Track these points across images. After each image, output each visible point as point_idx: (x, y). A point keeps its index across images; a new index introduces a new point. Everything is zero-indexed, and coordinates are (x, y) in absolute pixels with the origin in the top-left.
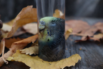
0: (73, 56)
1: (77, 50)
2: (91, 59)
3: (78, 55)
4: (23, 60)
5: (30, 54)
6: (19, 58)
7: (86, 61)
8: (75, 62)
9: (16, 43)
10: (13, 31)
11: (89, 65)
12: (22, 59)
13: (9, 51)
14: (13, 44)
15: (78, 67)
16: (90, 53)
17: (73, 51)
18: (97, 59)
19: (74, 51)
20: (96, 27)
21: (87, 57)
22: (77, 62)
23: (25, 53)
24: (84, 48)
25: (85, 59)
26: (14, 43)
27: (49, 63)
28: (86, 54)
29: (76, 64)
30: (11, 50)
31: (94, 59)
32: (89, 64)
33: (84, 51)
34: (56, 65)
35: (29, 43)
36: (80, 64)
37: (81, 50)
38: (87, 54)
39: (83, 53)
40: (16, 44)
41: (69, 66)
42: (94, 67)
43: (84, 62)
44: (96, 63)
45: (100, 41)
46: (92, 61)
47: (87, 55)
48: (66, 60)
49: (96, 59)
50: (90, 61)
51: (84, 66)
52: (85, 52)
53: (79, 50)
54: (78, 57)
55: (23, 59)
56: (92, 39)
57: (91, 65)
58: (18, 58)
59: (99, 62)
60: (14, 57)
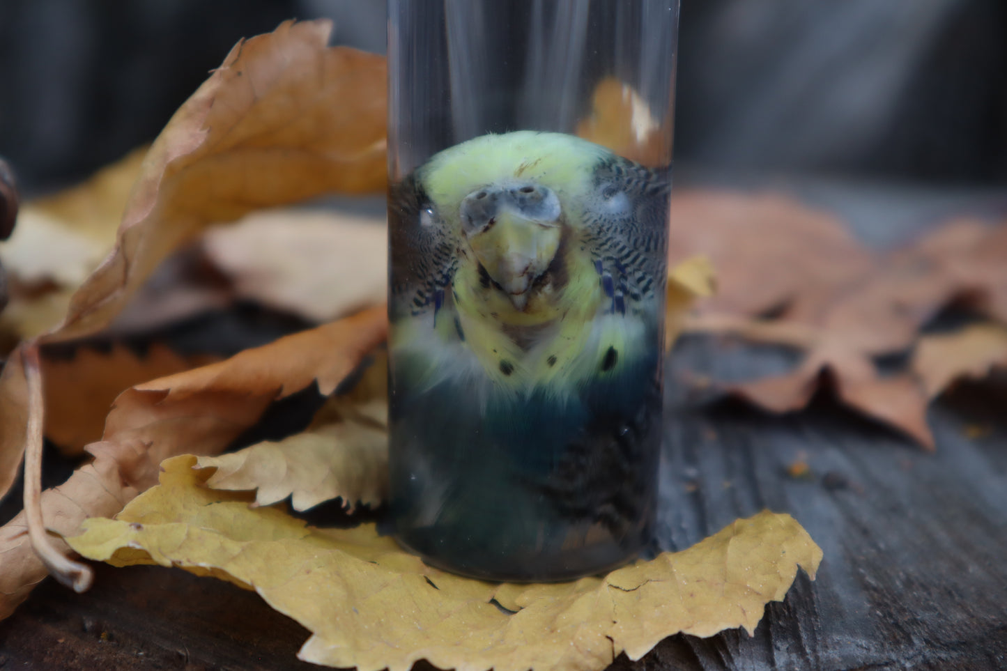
0: (737, 532)
1: (764, 473)
2: (911, 569)
3: (790, 528)
4: (234, 559)
6: (188, 535)
7: (867, 587)
8: (759, 587)
9: (158, 385)
10: (127, 266)
11: (903, 619)
12: (223, 549)
13: (86, 469)
14: (122, 399)
15: (792, 640)
16: (894, 510)
17: (727, 485)
18: (973, 569)
19: (732, 491)
21: (875, 546)
22: (779, 597)
23: (251, 486)
24: (833, 460)
25: (855, 563)
26: (140, 388)
27: (494, 602)
28: (852, 520)
29: (770, 608)
30: (104, 453)
31: (944, 566)
32: (902, 610)
33: (833, 484)
35: (287, 392)
36: (812, 613)
37: (805, 479)
38: (866, 515)
39: (822, 505)
40: (157, 399)
41: (704, 631)
42: (948, 646)
43: (845, 594)
44: (964, 609)
46: (924, 587)
47: (865, 532)
48: (667, 566)
49: (960, 567)
50: (909, 583)
51: (853, 633)
52: (839, 494)
53: (785, 474)
54: (786, 547)
55: (234, 547)
57: (914, 622)
58: (179, 532)
59: (990, 597)
60: (144, 526)
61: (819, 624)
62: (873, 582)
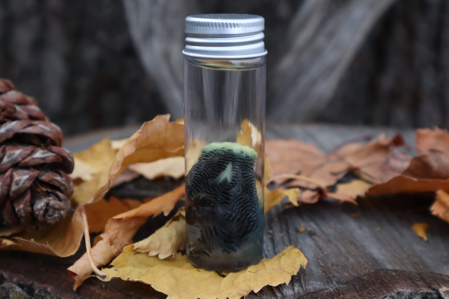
0: (284, 254)
1: (292, 231)
2: (333, 260)
3: (299, 253)
4: (143, 275)
5: (162, 257)
7: (321, 266)
8: (290, 271)
11: (330, 276)
13: (101, 242)
15: (299, 283)
16: (330, 241)
17: (281, 235)
18: (351, 259)
19: (282, 237)
20: (341, 159)
21: (323, 253)
22: (295, 274)
23: (147, 251)
24: (312, 226)
25: (317, 258)
28: (317, 246)
29: (293, 277)
31: (343, 259)
32: (330, 273)
33: (311, 234)
34: (236, 281)
35: (155, 216)
36: (305, 275)
37: (303, 232)
38: (321, 243)
39: (308, 241)
40: (119, 221)
41: (274, 284)
42: (343, 284)
43: (314, 269)
44: (348, 272)
45: (356, 203)
46: (337, 266)
47: (321, 249)
48: (264, 265)
49: (347, 259)
50: (332, 265)
51: (316, 281)
52: (313, 237)
53: (297, 231)
54: (297, 259)
55: (143, 272)
56: (331, 196)
57: (334, 276)
59: (356, 268)
60: (118, 270)
61: (307, 278)
62: (322, 264)
